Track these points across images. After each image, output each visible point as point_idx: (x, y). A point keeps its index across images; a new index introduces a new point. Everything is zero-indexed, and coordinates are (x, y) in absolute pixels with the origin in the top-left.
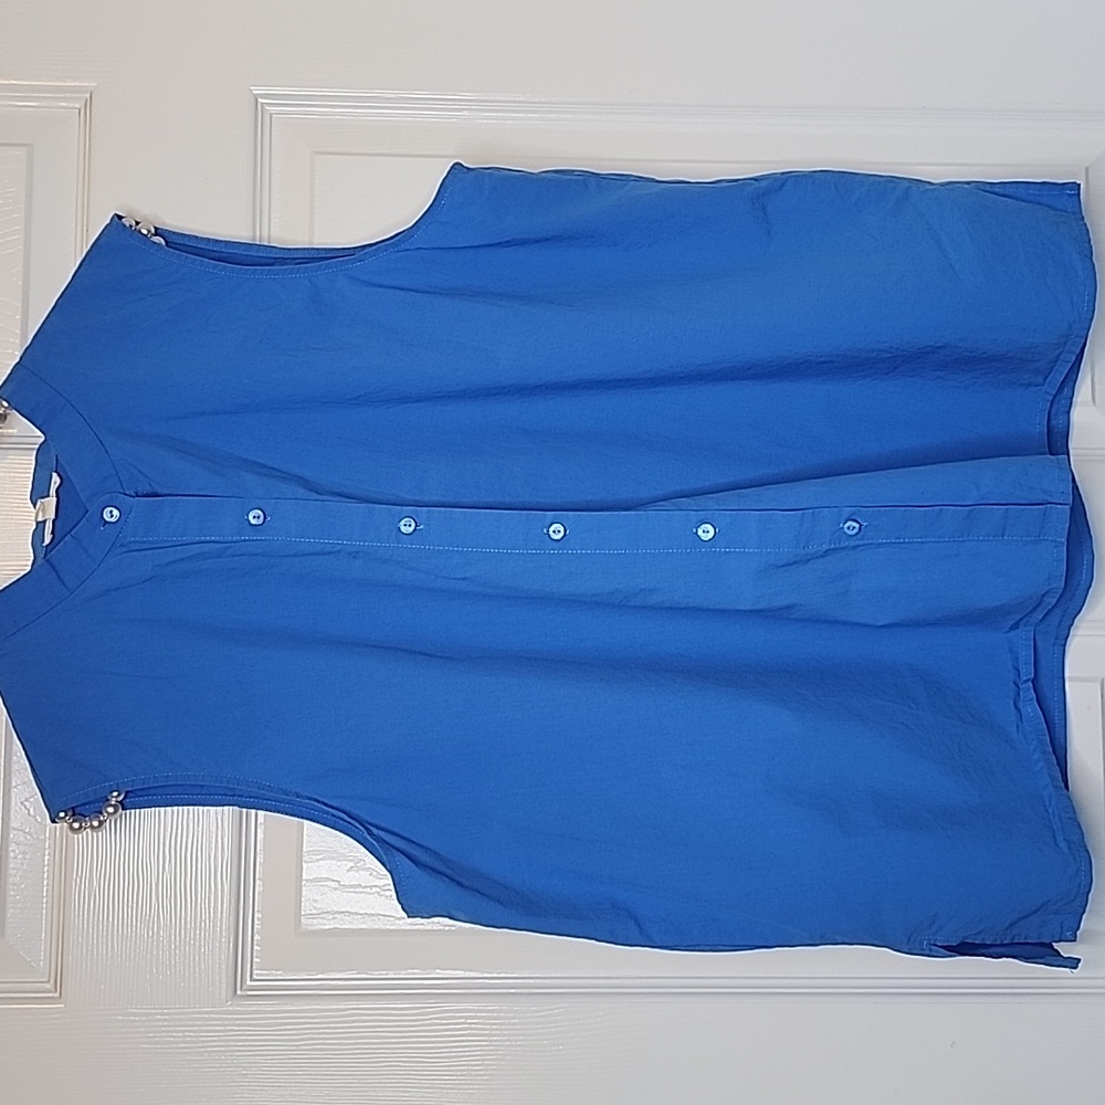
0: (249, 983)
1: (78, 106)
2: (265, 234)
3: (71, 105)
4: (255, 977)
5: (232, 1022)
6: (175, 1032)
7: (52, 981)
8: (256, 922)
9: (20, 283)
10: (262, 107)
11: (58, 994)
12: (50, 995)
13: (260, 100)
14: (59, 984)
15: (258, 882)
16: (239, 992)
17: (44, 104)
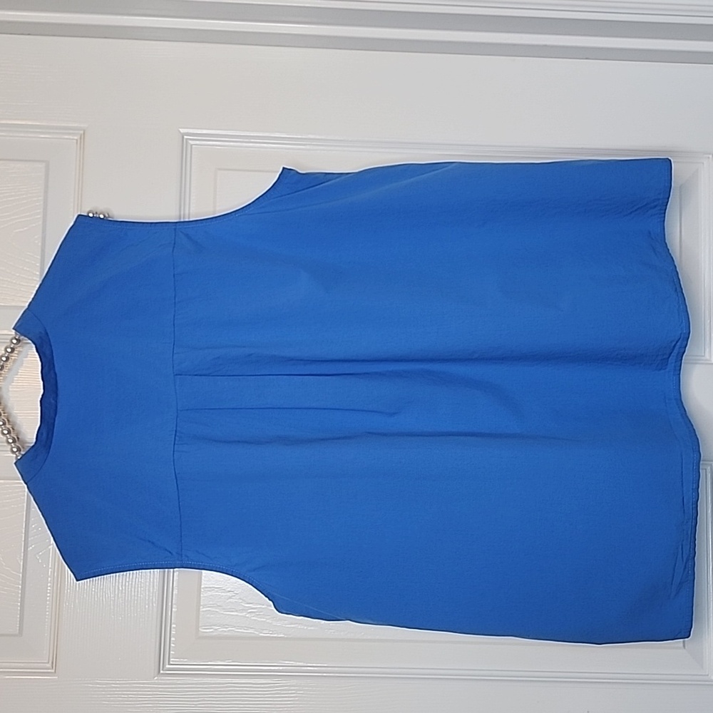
0: (168, 666)
1: (76, 138)
2: (187, 212)
3: (71, 137)
4: (171, 663)
5: (157, 690)
6: (124, 694)
7: (50, 662)
8: (172, 630)
9: (40, 244)
10: (187, 142)
11: (53, 671)
12: (49, 671)
13: (185, 137)
14: (54, 665)
15: (174, 606)
16: (162, 672)
17: (55, 136)
